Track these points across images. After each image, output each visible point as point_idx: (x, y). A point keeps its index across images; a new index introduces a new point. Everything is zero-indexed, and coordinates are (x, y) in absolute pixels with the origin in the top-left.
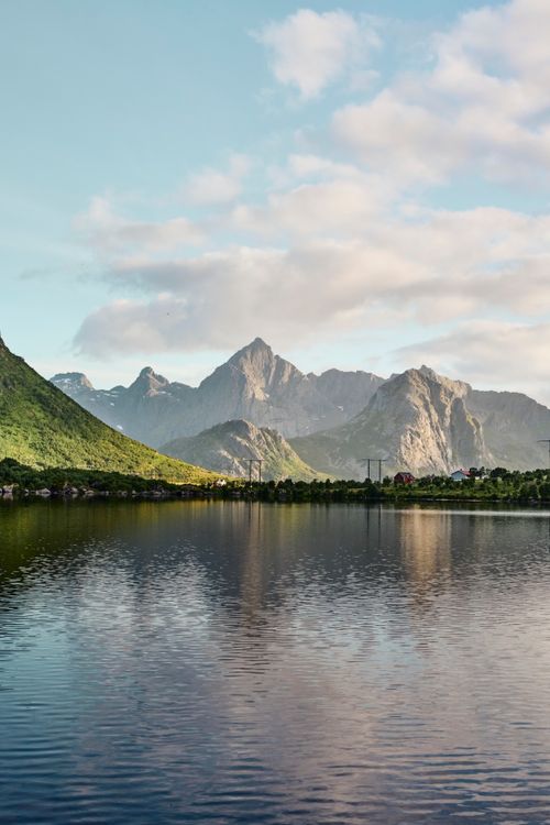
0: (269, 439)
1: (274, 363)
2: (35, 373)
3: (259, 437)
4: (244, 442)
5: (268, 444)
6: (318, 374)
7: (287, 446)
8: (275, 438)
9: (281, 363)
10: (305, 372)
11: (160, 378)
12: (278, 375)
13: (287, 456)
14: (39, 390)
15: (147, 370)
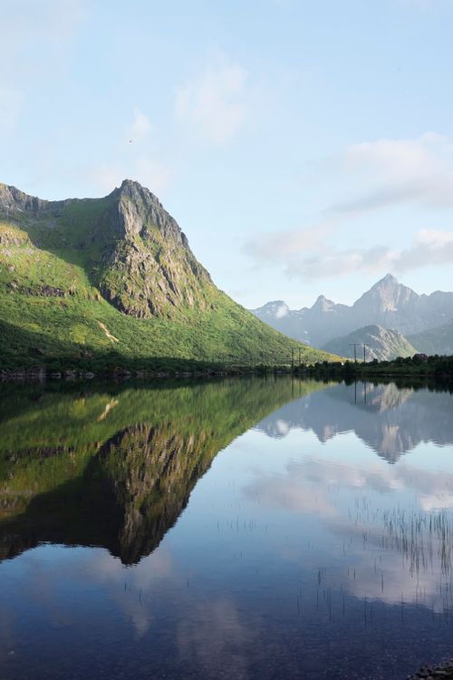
0: (393, 336)
1: (400, 289)
2: (231, 300)
3: (386, 335)
4: (377, 339)
5: (392, 339)
6: (428, 294)
7: (405, 340)
8: (397, 336)
9: (404, 289)
10: (420, 294)
11: (330, 302)
12: (402, 297)
13: (405, 346)
14: (233, 310)
15: (321, 297)
